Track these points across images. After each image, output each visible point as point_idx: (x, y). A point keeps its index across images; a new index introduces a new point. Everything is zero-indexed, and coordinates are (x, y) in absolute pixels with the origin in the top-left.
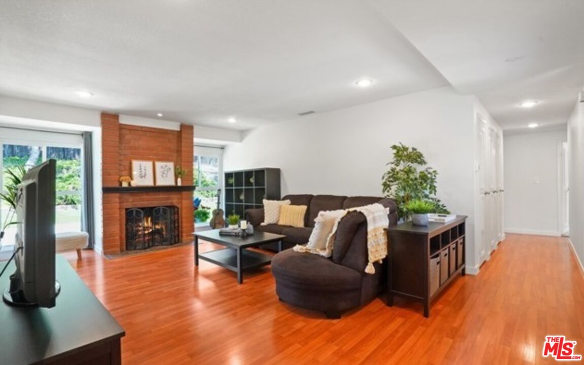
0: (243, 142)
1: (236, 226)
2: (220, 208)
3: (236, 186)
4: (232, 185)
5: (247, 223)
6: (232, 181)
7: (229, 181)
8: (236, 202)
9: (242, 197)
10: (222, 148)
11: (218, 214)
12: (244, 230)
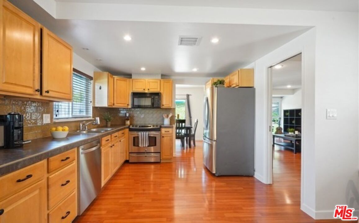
0: (295, 94)
1: (293, 133)
2: (280, 127)
3: (290, 116)
4: (287, 116)
5: (298, 132)
6: (288, 114)
7: (286, 114)
8: (290, 124)
9: (294, 122)
10: (282, 98)
11: (279, 129)
12: (297, 135)
